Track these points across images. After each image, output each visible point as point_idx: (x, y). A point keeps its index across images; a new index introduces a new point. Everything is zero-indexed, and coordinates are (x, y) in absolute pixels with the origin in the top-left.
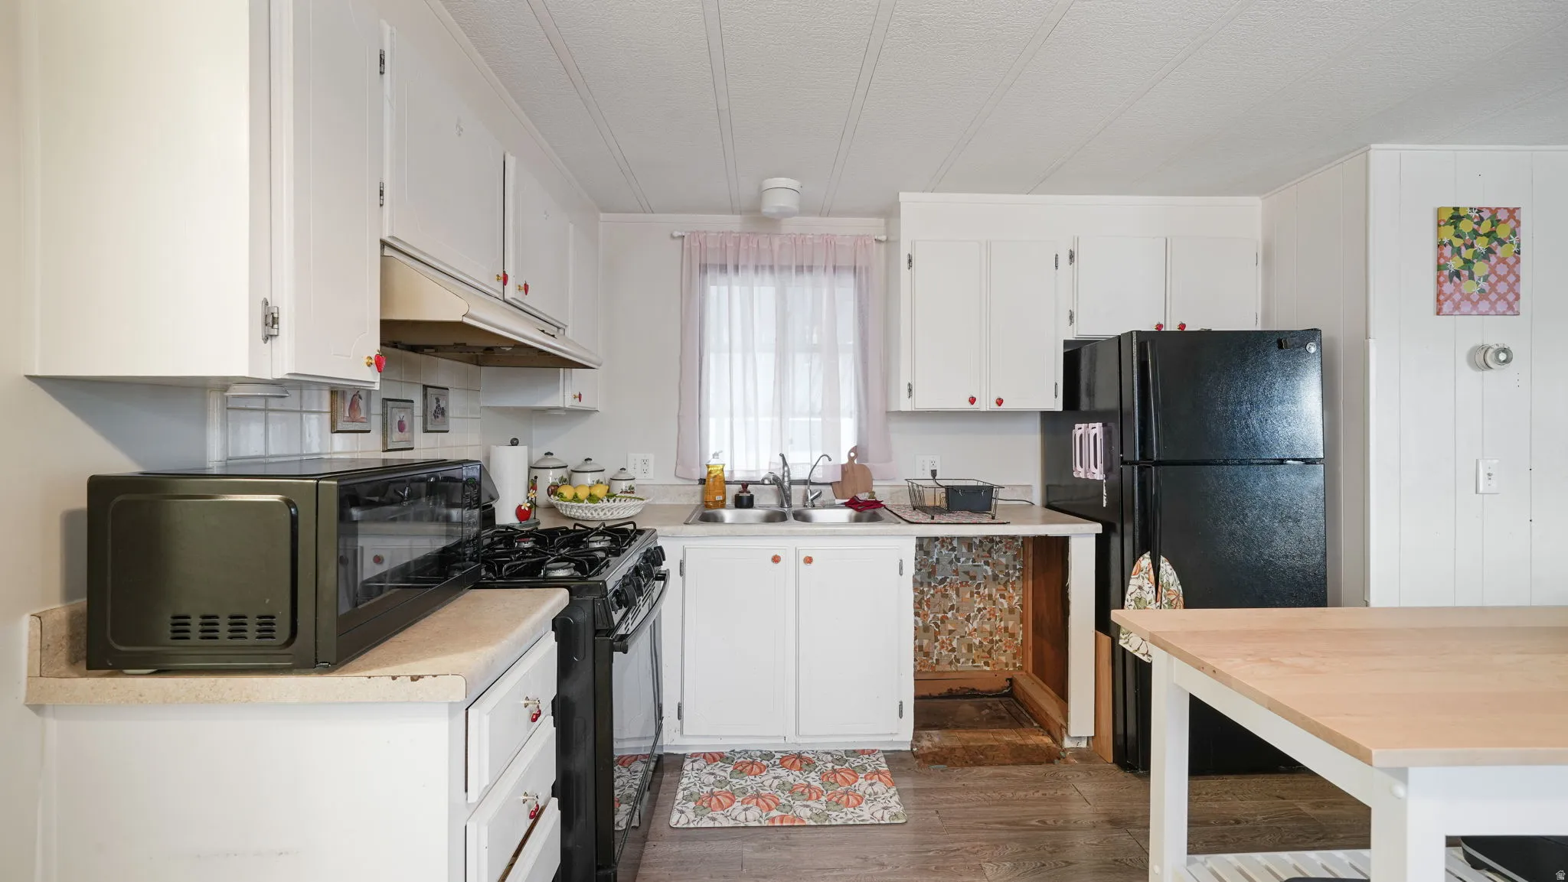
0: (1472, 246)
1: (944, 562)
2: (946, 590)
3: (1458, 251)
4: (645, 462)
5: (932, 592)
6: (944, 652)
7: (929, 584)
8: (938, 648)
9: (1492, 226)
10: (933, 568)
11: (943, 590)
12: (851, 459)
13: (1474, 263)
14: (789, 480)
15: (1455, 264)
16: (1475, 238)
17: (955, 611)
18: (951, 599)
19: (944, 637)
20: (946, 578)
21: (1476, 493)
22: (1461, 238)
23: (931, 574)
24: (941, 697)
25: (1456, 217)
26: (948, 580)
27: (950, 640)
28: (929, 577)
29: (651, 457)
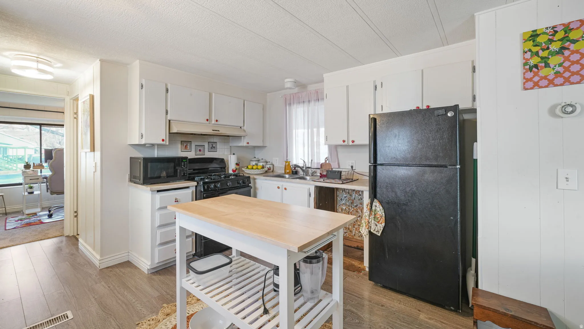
0: (548, 48)
1: (357, 199)
2: (357, 210)
3: (537, 54)
4: (276, 160)
5: (352, 209)
6: (357, 232)
7: (352, 206)
8: (355, 230)
9: (566, 33)
10: (353, 201)
11: (356, 209)
12: (326, 161)
13: (549, 58)
14: (305, 167)
15: (535, 60)
16: (551, 44)
17: (360, 218)
18: (359, 213)
19: (357, 227)
20: (357, 205)
21: (557, 188)
22: (539, 46)
23: (352, 203)
24: (354, 248)
25: (534, 36)
26: (358, 206)
27: (359, 228)
28: (352, 204)
29: (277, 159)
